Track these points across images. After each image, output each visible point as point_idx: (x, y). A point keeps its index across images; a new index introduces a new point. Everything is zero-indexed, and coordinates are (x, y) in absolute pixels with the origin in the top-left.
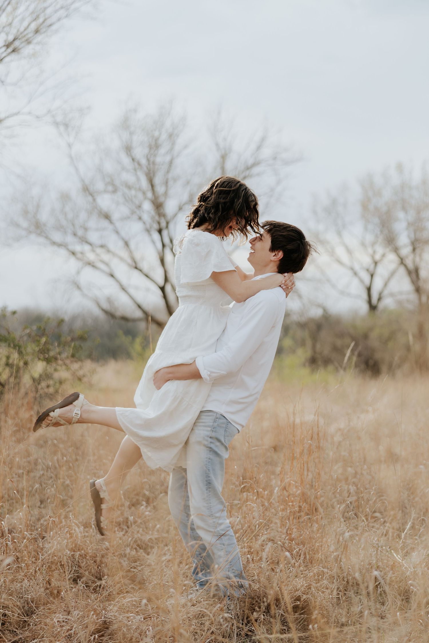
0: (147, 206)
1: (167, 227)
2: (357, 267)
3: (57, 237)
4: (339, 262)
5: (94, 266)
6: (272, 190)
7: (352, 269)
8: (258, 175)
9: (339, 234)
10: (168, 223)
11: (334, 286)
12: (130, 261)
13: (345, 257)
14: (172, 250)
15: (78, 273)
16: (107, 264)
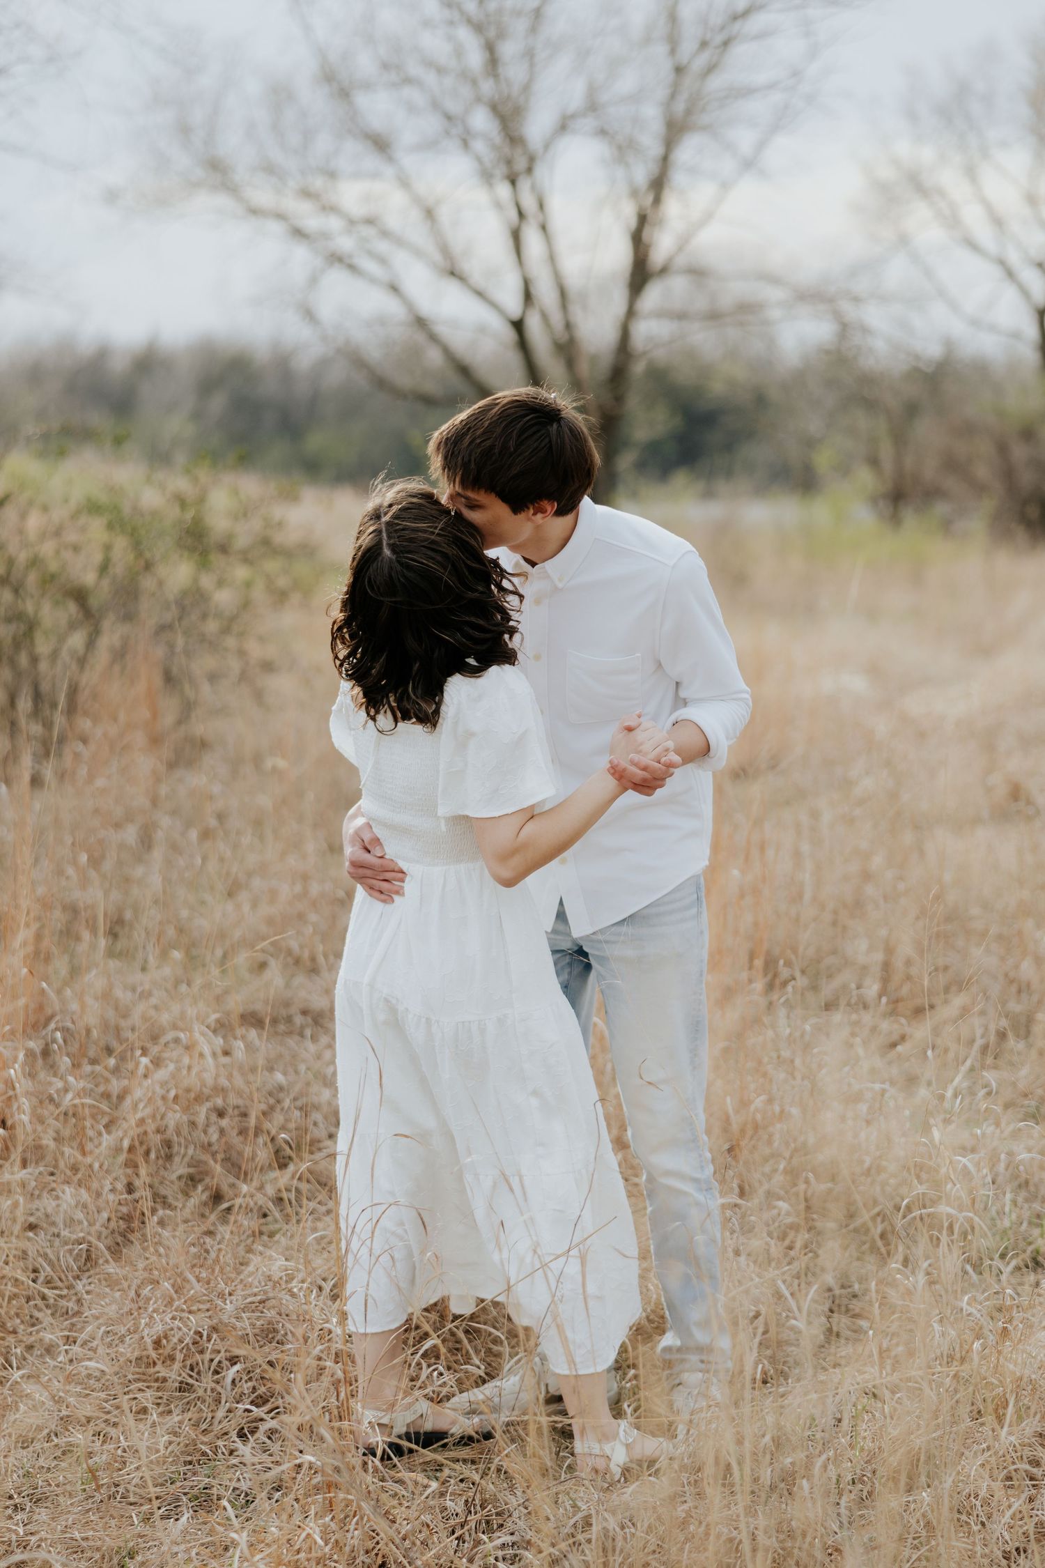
0: (481, 120)
1: (529, 170)
2: (1014, 258)
3: (262, 196)
4: (972, 245)
5: (352, 268)
6: (796, 74)
7: (1002, 263)
8: (762, 35)
9: (971, 173)
10: (532, 160)
11: (954, 306)
12: (438, 257)
13: (983, 233)
14: (544, 228)
15: (313, 281)
16: (383, 261)
